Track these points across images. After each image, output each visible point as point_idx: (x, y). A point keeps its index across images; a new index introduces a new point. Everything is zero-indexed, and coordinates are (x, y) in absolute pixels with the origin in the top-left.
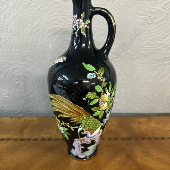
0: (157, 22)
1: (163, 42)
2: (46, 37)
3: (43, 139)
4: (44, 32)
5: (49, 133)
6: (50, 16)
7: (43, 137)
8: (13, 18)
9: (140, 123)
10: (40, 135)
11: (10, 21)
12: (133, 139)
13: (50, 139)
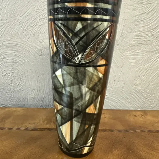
0: (148, 12)
1: (154, 33)
2: (37, 26)
3: (26, 129)
4: (35, 20)
5: (34, 123)
6: (42, 5)
7: (27, 127)
8: (6, 6)
9: (135, 116)
10: (24, 125)
11: (3, 9)
12: (131, 131)
13: (34, 129)
